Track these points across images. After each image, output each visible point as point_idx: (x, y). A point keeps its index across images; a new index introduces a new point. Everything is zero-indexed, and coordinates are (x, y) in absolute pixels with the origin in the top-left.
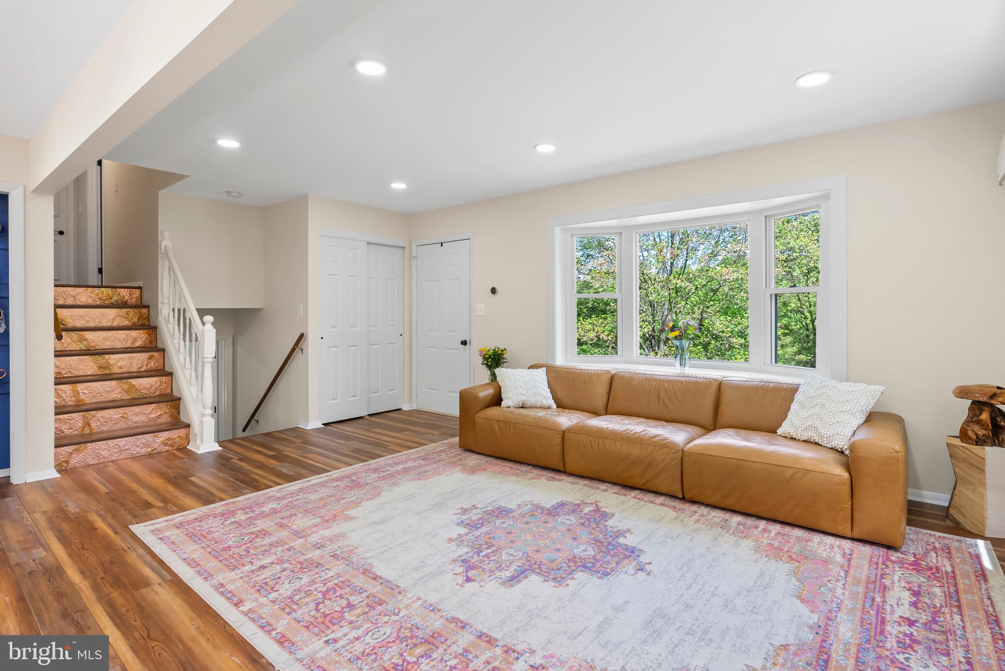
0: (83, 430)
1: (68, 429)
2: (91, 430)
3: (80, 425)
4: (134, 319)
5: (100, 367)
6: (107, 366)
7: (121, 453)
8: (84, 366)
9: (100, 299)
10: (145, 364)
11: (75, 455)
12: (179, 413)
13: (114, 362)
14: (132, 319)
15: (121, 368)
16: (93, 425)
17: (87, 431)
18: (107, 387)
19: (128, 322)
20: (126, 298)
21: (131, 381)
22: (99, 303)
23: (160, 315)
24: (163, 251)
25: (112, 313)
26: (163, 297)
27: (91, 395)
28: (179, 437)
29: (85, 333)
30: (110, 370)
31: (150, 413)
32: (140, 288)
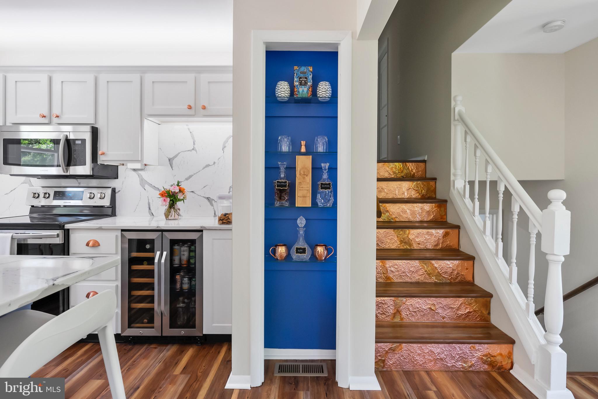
0: (394, 317)
1: (381, 314)
2: (402, 319)
3: (391, 311)
4: (423, 191)
5: (401, 242)
6: (408, 242)
7: (436, 363)
8: (389, 239)
9: (394, 173)
10: (441, 241)
11: (390, 355)
12: (489, 313)
13: (413, 237)
14: (422, 191)
15: (419, 244)
16: (404, 314)
17: (397, 320)
18: (412, 267)
19: (418, 194)
20: (414, 171)
21: (433, 262)
22: (393, 176)
23: (452, 188)
24: (457, 117)
25: (406, 185)
26: (455, 168)
27: (397, 273)
28: (501, 354)
29: (387, 205)
30: (410, 245)
31: (458, 309)
32: (424, 161)
